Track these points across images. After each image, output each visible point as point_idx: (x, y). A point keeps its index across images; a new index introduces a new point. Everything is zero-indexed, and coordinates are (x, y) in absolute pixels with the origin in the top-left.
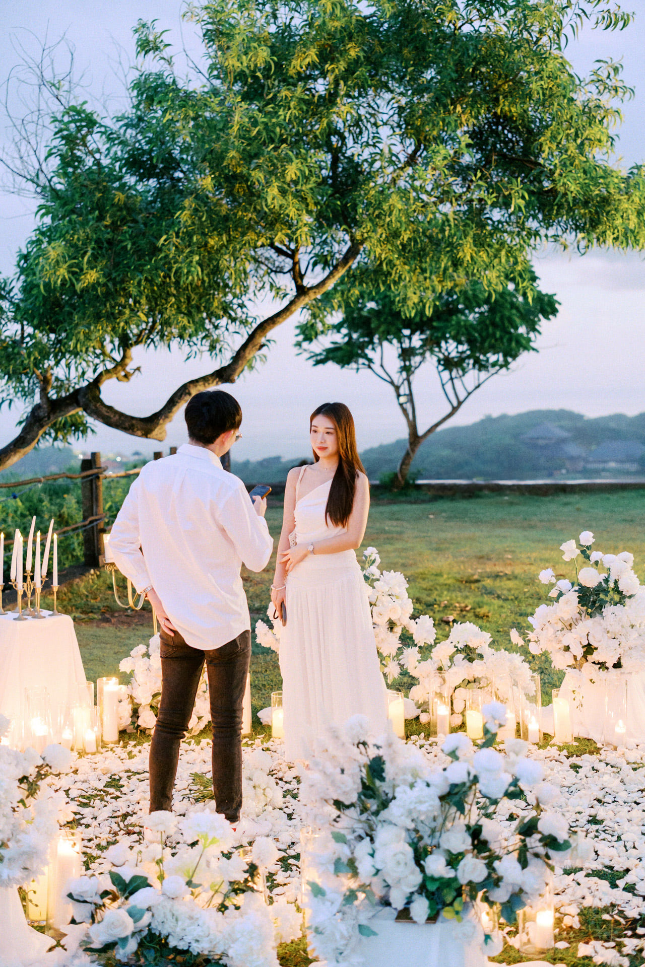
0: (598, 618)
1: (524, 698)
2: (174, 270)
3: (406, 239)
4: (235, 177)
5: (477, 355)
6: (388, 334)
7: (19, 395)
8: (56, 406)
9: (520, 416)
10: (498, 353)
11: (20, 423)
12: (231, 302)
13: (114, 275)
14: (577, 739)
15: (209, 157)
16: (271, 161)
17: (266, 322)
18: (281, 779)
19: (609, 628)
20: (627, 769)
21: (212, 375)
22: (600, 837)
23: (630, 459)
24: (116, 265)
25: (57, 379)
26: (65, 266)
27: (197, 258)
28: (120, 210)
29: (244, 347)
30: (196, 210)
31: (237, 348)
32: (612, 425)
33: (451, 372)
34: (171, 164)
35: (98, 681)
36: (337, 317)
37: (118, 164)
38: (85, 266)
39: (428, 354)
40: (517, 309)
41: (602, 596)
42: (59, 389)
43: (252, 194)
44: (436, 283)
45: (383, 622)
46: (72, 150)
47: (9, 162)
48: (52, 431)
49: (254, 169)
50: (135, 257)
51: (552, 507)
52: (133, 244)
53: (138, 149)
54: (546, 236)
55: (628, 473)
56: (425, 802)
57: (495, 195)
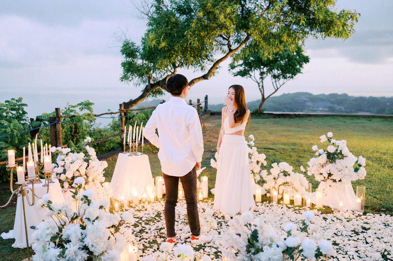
0: (334, 164)
1: (304, 189)
2: (189, 43)
3: (265, 34)
4: (210, 12)
5: (284, 74)
6: (257, 67)
7: (142, 82)
8: (152, 86)
9: (294, 94)
10: (290, 74)
11: (142, 91)
12: (208, 55)
13: (170, 44)
14: (324, 207)
15: (202, 6)
16: (222, 7)
17: (219, 60)
18: (217, 217)
19: (338, 167)
20: (345, 221)
21: (201, 77)
22: (339, 252)
23: (326, 107)
24: (171, 41)
25: (154, 78)
26: (155, 41)
27: (197, 39)
28: (174, 24)
29: (212, 68)
30: (197, 23)
31: (209, 69)
32: (321, 97)
33: (275, 79)
34: (191, 10)
35: (156, 178)
36: (241, 62)
37: (174, 10)
38: (161, 41)
39: (268, 74)
40: (297, 60)
41: (335, 156)
42: (154, 81)
43: (215, 18)
44: (274, 49)
45: (255, 161)
46: (159, 4)
47: (139, 8)
48: (152, 94)
49: (216, 10)
50: (178, 38)
51: (306, 121)
52: (177, 34)
53: (180, 5)
54: (311, 34)
55: (325, 111)
56: (276, 255)
57: (295, 19)
